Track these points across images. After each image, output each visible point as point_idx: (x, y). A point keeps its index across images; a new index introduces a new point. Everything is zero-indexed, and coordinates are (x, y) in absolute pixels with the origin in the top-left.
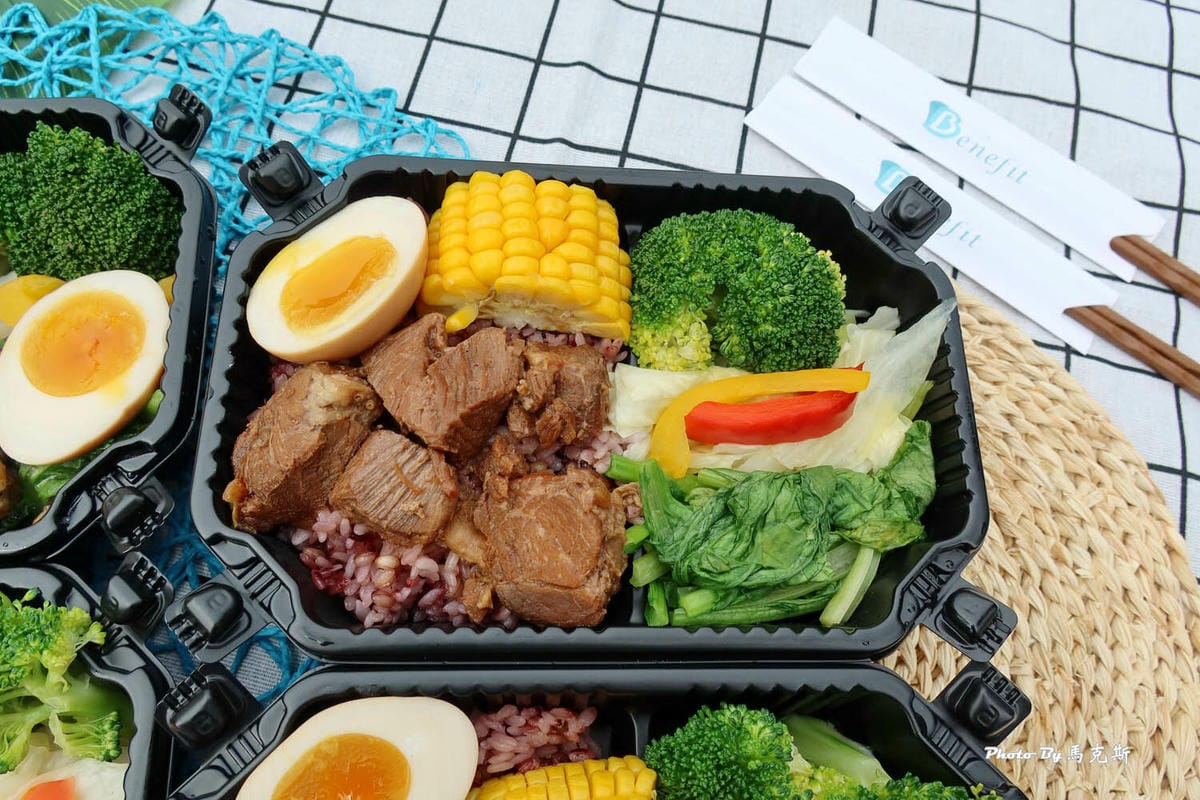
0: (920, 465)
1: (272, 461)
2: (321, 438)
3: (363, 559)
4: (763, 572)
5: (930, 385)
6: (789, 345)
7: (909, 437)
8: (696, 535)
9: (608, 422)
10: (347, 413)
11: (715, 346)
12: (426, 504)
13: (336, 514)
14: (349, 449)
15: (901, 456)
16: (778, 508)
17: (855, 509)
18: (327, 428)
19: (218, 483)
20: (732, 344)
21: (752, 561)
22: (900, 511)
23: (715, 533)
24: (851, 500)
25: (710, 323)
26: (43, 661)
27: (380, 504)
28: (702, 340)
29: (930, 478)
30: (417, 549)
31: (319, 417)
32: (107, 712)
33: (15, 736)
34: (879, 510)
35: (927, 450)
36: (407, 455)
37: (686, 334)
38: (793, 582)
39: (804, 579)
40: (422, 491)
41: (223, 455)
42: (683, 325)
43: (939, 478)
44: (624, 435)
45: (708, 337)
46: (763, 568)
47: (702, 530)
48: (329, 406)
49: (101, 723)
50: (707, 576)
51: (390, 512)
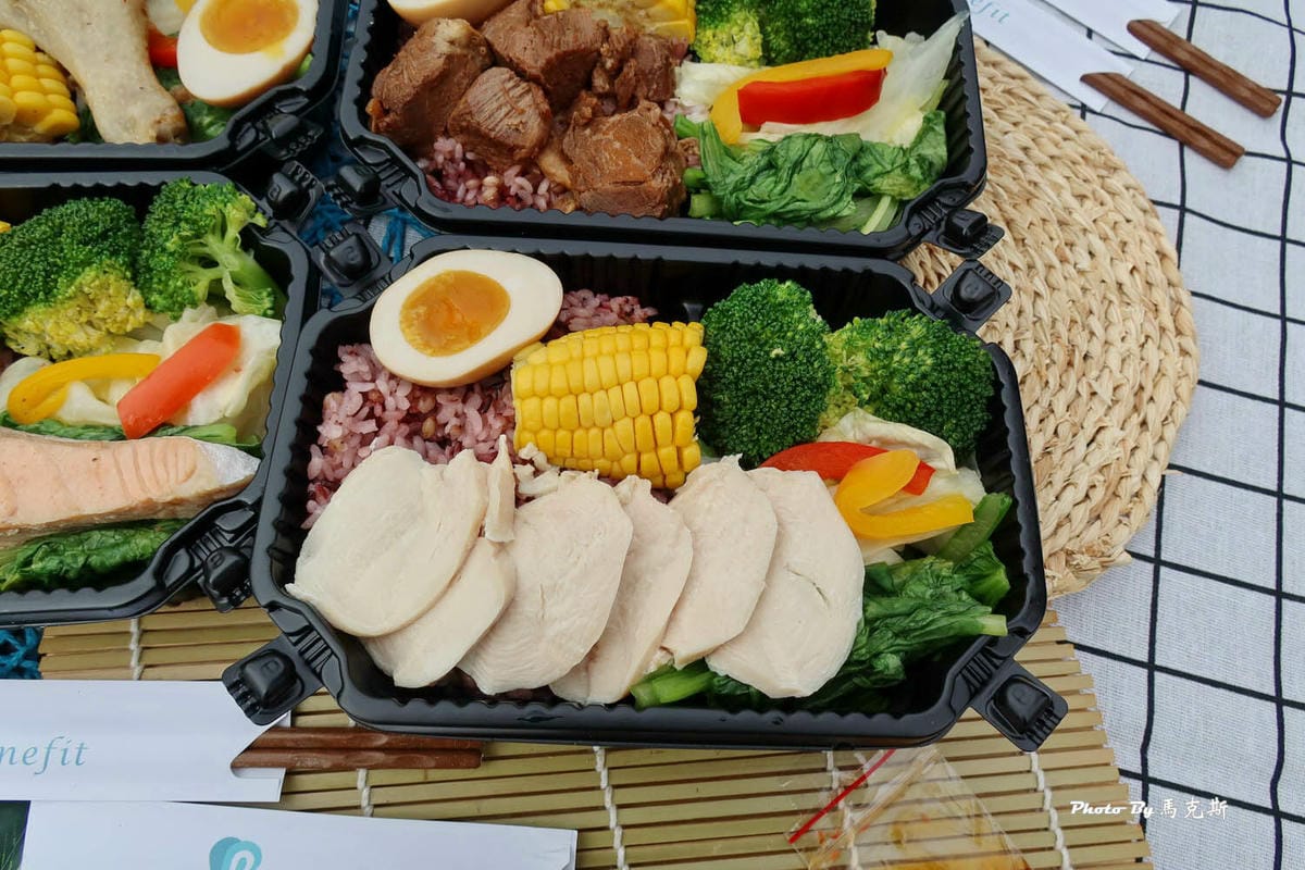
0: (934, 143)
1: (406, 81)
2: (445, 64)
3: (472, 183)
4: (798, 203)
5: (945, 84)
6: (826, 37)
7: (927, 120)
8: (744, 178)
9: (673, 96)
10: (465, 52)
11: (766, 46)
12: (526, 122)
13: (452, 141)
14: (465, 82)
15: (920, 138)
16: (811, 157)
17: (877, 168)
18: (450, 58)
19: (361, 102)
20: (779, 42)
21: (789, 194)
22: (916, 172)
23: (759, 180)
24: (874, 162)
25: (762, 25)
26: (226, 212)
27: (490, 117)
28: (754, 39)
29: (943, 151)
30: (516, 169)
31: (444, 48)
32: (265, 287)
33: (199, 281)
34: (898, 171)
35: (940, 129)
36: (511, 84)
37: (741, 31)
38: (822, 215)
39: (831, 212)
40: (522, 112)
41: (366, 85)
42: (739, 22)
43: (950, 151)
44: (686, 104)
45: (760, 37)
46: (798, 201)
47: (749, 175)
48: (452, 43)
49: (260, 293)
50: (751, 204)
51: (497, 125)
